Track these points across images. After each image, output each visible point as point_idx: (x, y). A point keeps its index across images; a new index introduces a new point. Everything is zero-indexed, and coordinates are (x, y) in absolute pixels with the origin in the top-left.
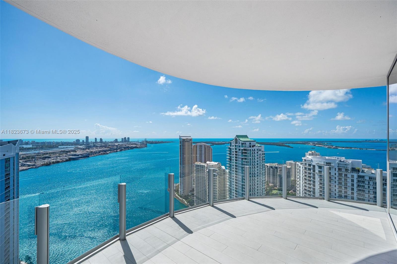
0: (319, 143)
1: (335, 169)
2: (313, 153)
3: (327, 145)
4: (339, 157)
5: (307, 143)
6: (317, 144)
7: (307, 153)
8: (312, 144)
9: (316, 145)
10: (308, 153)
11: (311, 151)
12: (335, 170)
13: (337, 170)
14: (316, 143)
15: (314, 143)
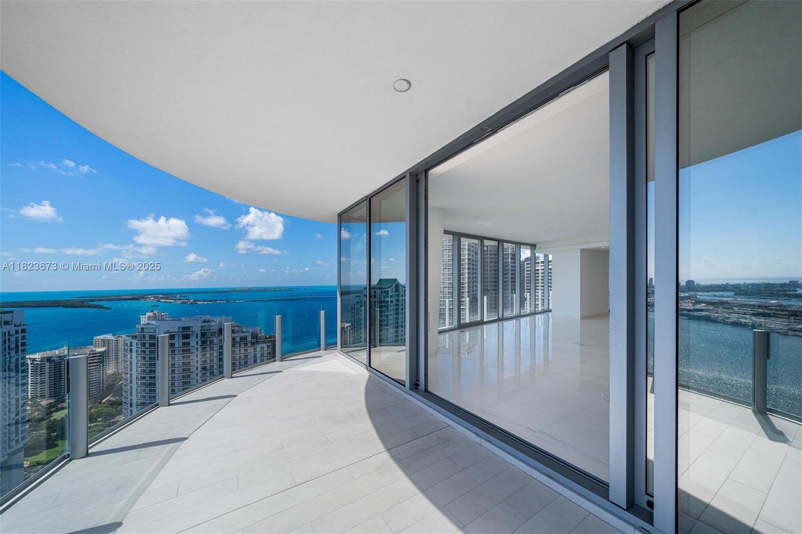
0: (166, 296)
1: (197, 334)
2: (155, 314)
3: (180, 299)
4: (202, 316)
5: (143, 298)
6: (162, 298)
7: (144, 316)
8: (152, 298)
9: (161, 300)
10: (146, 316)
11: (152, 311)
12: (197, 338)
13: (199, 336)
14: (161, 296)
15: (158, 297)
